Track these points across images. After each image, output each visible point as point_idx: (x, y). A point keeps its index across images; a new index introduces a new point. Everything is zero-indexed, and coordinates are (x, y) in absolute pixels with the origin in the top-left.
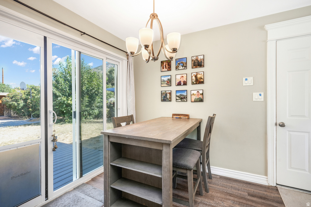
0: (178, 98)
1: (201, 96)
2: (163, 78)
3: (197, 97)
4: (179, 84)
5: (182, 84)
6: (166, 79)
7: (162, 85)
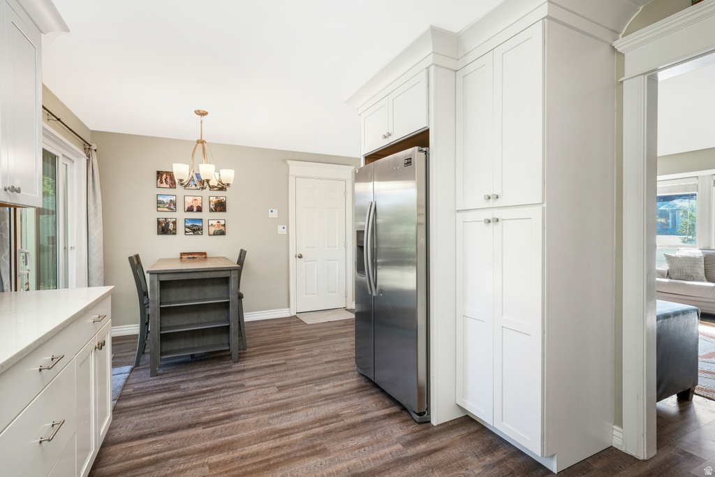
0: (187, 230)
1: (222, 228)
2: (160, 198)
3: (217, 229)
4: (190, 209)
5: (195, 209)
6: (167, 200)
7: (159, 209)
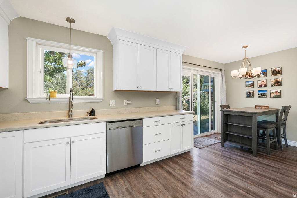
0: (259, 95)
1: (279, 94)
2: (247, 83)
3: (276, 95)
4: (261, 86)
5: (263, 86)
6: (249, 83)
7: (246, 87)
